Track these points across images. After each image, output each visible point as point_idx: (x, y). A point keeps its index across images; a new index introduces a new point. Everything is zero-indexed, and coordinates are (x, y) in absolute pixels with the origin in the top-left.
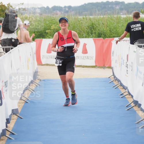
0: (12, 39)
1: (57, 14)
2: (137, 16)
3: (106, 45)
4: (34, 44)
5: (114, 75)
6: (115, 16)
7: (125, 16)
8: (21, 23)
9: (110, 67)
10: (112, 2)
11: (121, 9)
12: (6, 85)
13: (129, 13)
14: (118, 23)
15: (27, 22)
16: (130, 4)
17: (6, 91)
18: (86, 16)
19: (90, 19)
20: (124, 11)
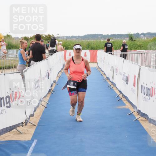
0: (54, 50)
1: (73, 39)
2: (109, 40)
3: (95, 53)
4: (63, 52)
5: (98, 66)
6: (99, 40)
7: (103, 40)
8: (58, 43)
9: (96, 63)
10: (97, 34)
11: (101, 37)
12: (51, 70)
13: (105, 39)
14: (100, 43)
15: (61, 42)
16: (105, 35)
17: (51, 72)
18: (86, 40)
19: (88, 42)
20: (103, 38)
